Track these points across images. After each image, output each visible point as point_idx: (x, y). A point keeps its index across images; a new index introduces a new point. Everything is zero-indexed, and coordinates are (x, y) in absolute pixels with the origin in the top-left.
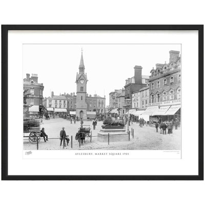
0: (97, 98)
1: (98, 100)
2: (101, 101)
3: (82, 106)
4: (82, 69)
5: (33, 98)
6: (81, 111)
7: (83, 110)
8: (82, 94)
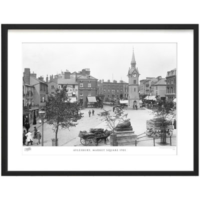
0: (123, 84)
1: (124, 85)
2: (127, 87)
3: (136, 97)
4: (134, 64)
5: (90, 90)
6: (135, 101)
7: (136, 100)
8: (135, 87)
